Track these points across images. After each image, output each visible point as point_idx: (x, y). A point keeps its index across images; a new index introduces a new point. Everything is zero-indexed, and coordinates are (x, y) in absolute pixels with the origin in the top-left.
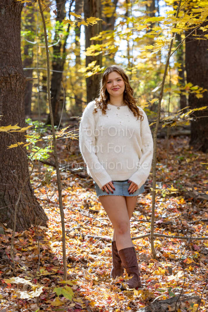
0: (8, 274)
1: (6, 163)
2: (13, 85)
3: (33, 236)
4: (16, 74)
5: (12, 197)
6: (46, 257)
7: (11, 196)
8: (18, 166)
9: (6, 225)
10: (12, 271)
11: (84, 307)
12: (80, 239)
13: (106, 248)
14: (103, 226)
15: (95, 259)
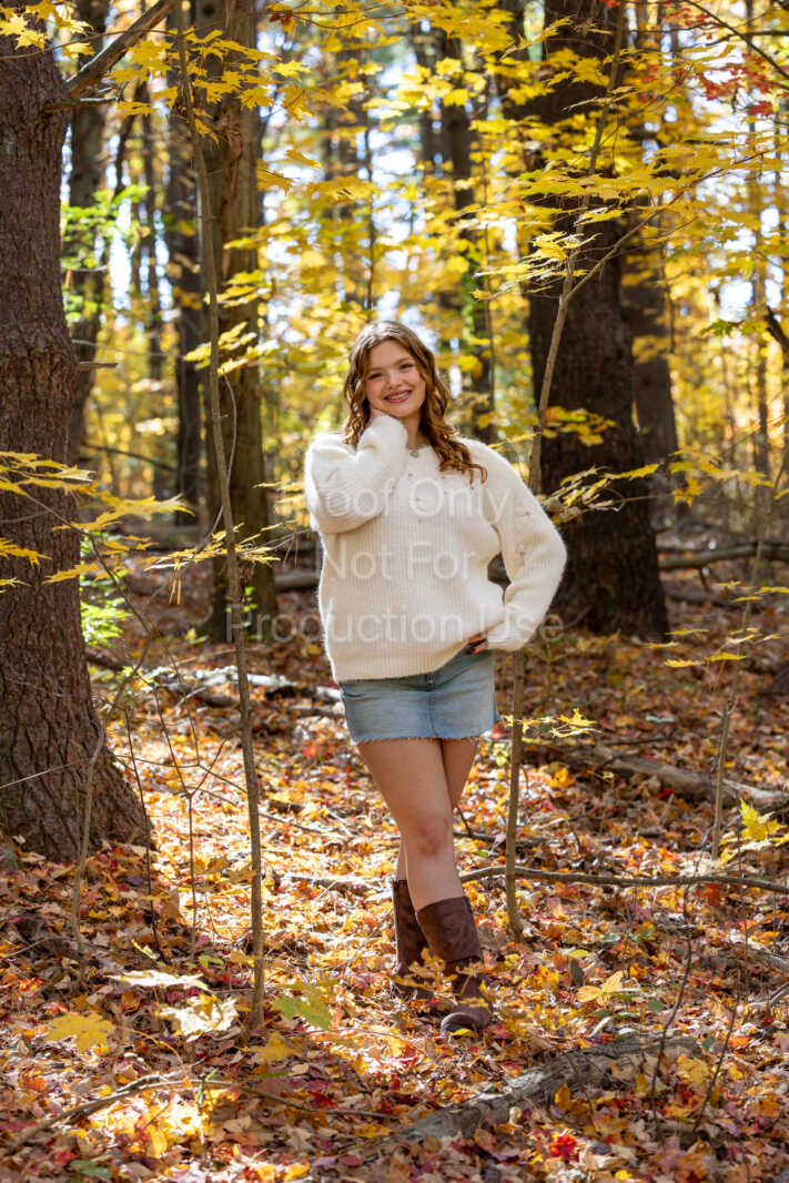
0: (61, 985)
1: (18, 640)
2: (42, 385)
3: (116, 875)
4: (50, 347)
5: (39, 749)
6: (172, 937)
7: (35, 749)
8: (56, 650)
9: (21, 840)
10: (73, 977)
11: (337, 1076)
12: (269, 887)
13: (358, 914)
14: (330, 849)
15: (329, 944)
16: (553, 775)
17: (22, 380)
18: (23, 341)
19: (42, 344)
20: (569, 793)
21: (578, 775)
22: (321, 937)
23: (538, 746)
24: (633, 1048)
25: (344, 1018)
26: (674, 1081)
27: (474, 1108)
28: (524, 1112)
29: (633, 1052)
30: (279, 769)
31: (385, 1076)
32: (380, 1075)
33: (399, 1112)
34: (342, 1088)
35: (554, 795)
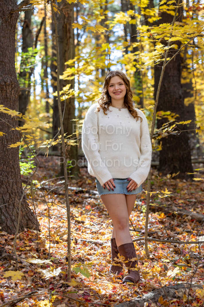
0: (10, 269)
2: (9, 93)
3: (28, 238)
4: (11, 82)
5: (6, 201)
6: (44, 256)
8: (12, 172)
10: (14, 266)
11: (92, 295)
12: (74, 243)
13: (100, 251)
14: (92, 233)
15: (91, 259)
16: (160, 215)
17: (3, 91)
18: (3, 80)
19: (9, 81)
20: (164, 220)
21: (167, 215)
22: (89, 257)
23: (155, 207)
24: (182, 287)
25: (95, 279)
26: (195, 297)
27: (134, 302)
28: (149, 304)
29: (182, 288)
30: (78, 212)
31: (107, 295)
32: (105, 294)
33: (111, 304)
34: (94, 298)
35: (160, 220)
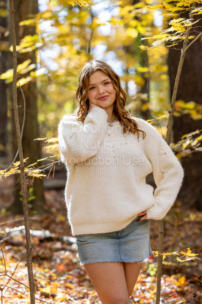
16: (178, 280)
20: (185, 289)
21: (190, 280)
23: (170, 266)
30: (45, 276)
35: (178, 290)
